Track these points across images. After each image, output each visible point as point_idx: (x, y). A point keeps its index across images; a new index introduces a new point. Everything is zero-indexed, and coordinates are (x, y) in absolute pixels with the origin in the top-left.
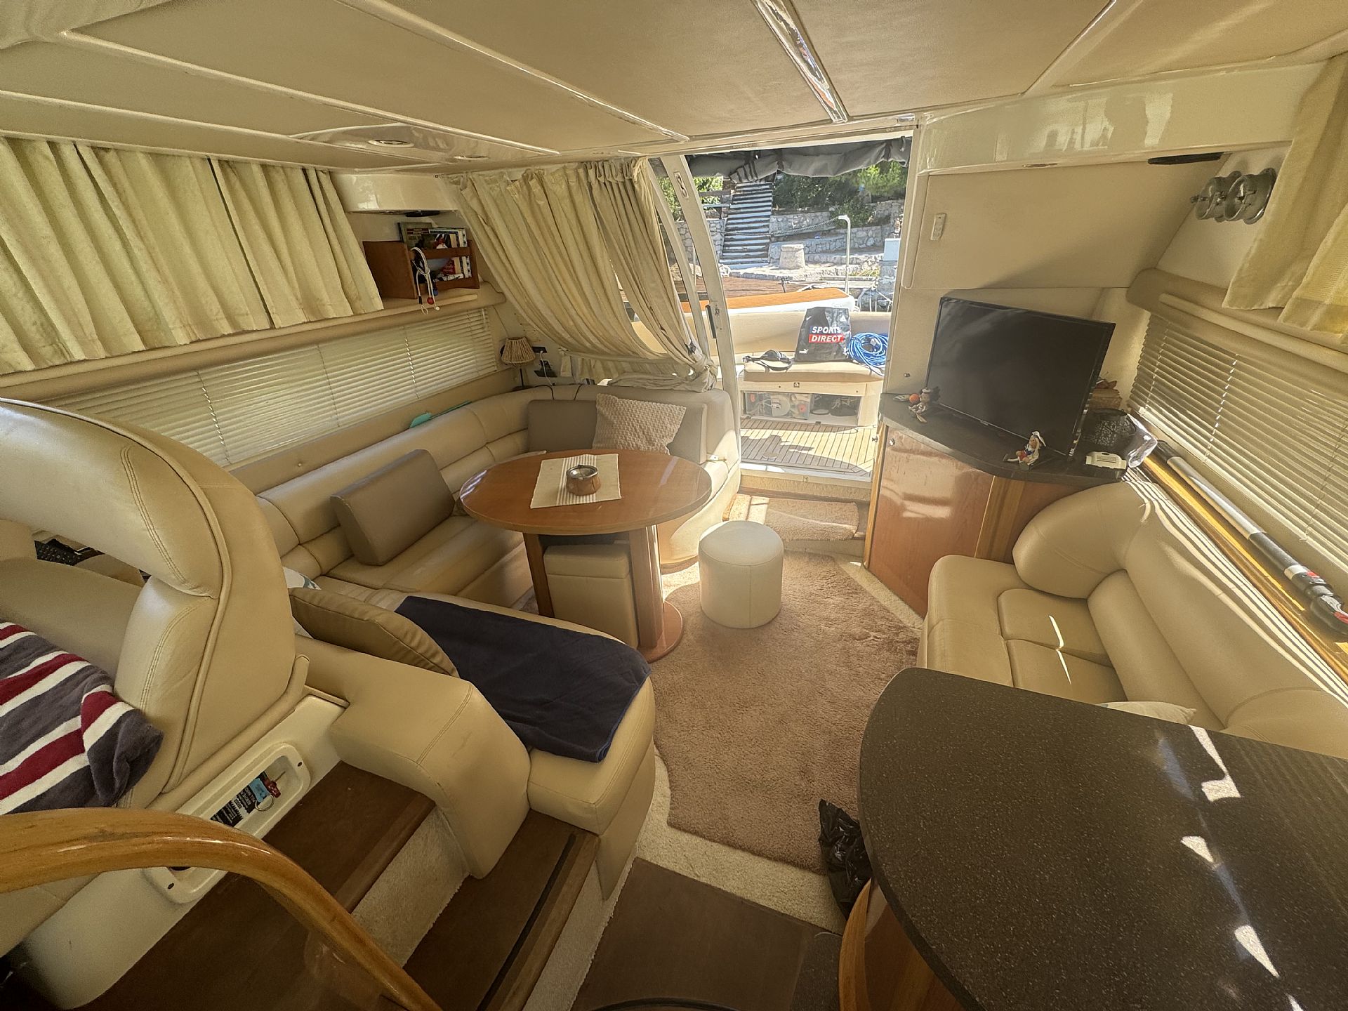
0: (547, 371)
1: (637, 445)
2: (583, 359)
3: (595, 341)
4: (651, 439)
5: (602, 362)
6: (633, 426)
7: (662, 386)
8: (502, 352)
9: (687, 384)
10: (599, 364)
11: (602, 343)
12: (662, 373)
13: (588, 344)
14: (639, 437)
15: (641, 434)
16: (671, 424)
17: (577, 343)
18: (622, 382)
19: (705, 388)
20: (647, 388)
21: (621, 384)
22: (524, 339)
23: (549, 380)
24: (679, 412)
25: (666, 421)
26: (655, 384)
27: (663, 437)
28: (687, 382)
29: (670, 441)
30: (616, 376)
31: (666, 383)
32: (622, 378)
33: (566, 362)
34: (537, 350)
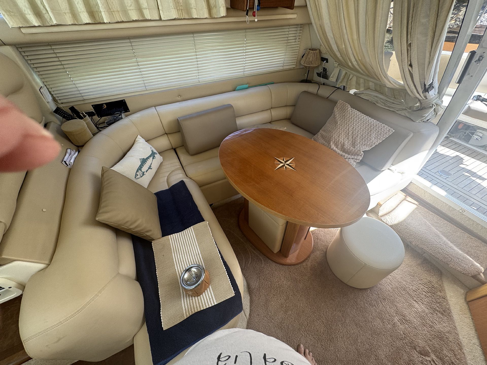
0: (324, 74)
1: (344, 143)
2: (346, 73)
3: (355, 63)
4: (355, 143)
5: (357, 77)
6: (348, 130)
7: (388, 107)
8: (303, 57)
9: (408, 112)
10: (355, 79)
11: (358, 65)
12: (395, 98)
13: (350, 64)
14: (348, 139)
15: (350, 137)
16: (375, 138)
17: (344, 62)
18: (363, 95)
19: (421, 120)
20: (377, 104)
21: (362, 96)
22: (318, 51)
23: (322, 80)
24: (387, 131)
25: (373, 135)
26: (385, 104)
27: (365, 145)
28: (410, 110)
29: (367, 149)
30: (362, 89)
31: (393, 106)
32: (364, 92)
33: (336, 72)
34: (323, 59)
